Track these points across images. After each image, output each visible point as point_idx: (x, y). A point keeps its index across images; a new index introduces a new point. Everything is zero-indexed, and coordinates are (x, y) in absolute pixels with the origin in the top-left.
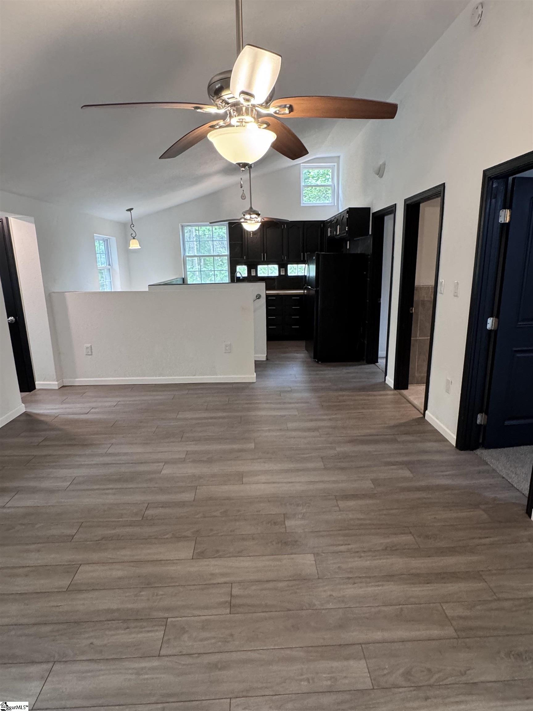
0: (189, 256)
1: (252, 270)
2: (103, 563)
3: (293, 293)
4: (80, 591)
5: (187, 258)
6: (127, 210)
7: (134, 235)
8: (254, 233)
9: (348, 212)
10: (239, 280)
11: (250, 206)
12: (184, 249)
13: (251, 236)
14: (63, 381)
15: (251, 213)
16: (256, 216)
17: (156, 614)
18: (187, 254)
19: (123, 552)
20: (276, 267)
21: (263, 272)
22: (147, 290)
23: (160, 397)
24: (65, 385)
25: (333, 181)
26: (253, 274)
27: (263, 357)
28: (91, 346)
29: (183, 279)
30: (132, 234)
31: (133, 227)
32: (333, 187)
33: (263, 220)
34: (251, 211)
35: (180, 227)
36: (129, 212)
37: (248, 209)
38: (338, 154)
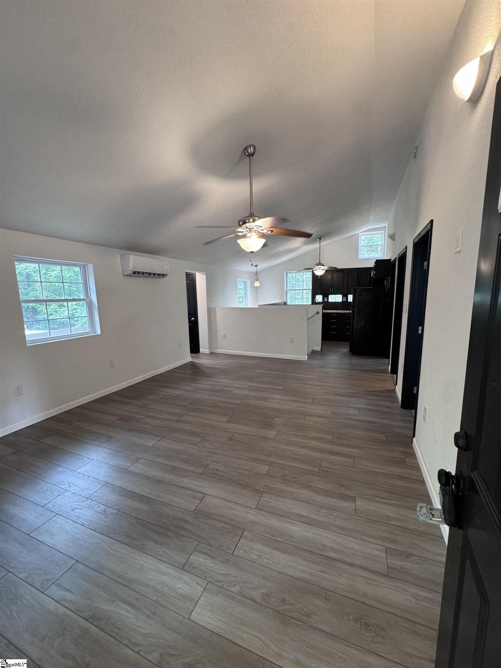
0: (289, 290)
1: (325, 298)
2: (192, 416)
4: (180, 422)
5: (288, 291)
6: (255, 266)
10: (316, 303)
11: (319, 261)
12: (287, 286)
13: (319, 278)
14: (212, 350)
15: (321, 265)
16: (323, 267)
17: (201, 434)
18: (288, 289)
19: (201, 414)
20: (341, 296)
21: (333, 299)
22: (258, 307)
23: (252, 362)
24: (212, 352)
25: (382, 242)
26: (326, 300)
27: (318, 348)
28: (225, 334)
29: (285, 302)
30: (256, 278)
31: (257, 275)
32: (382, 246)
33: (327, 268)
35: (285, 273)
36: (256, 267)
37: (318, 263)
38: (385, 226)
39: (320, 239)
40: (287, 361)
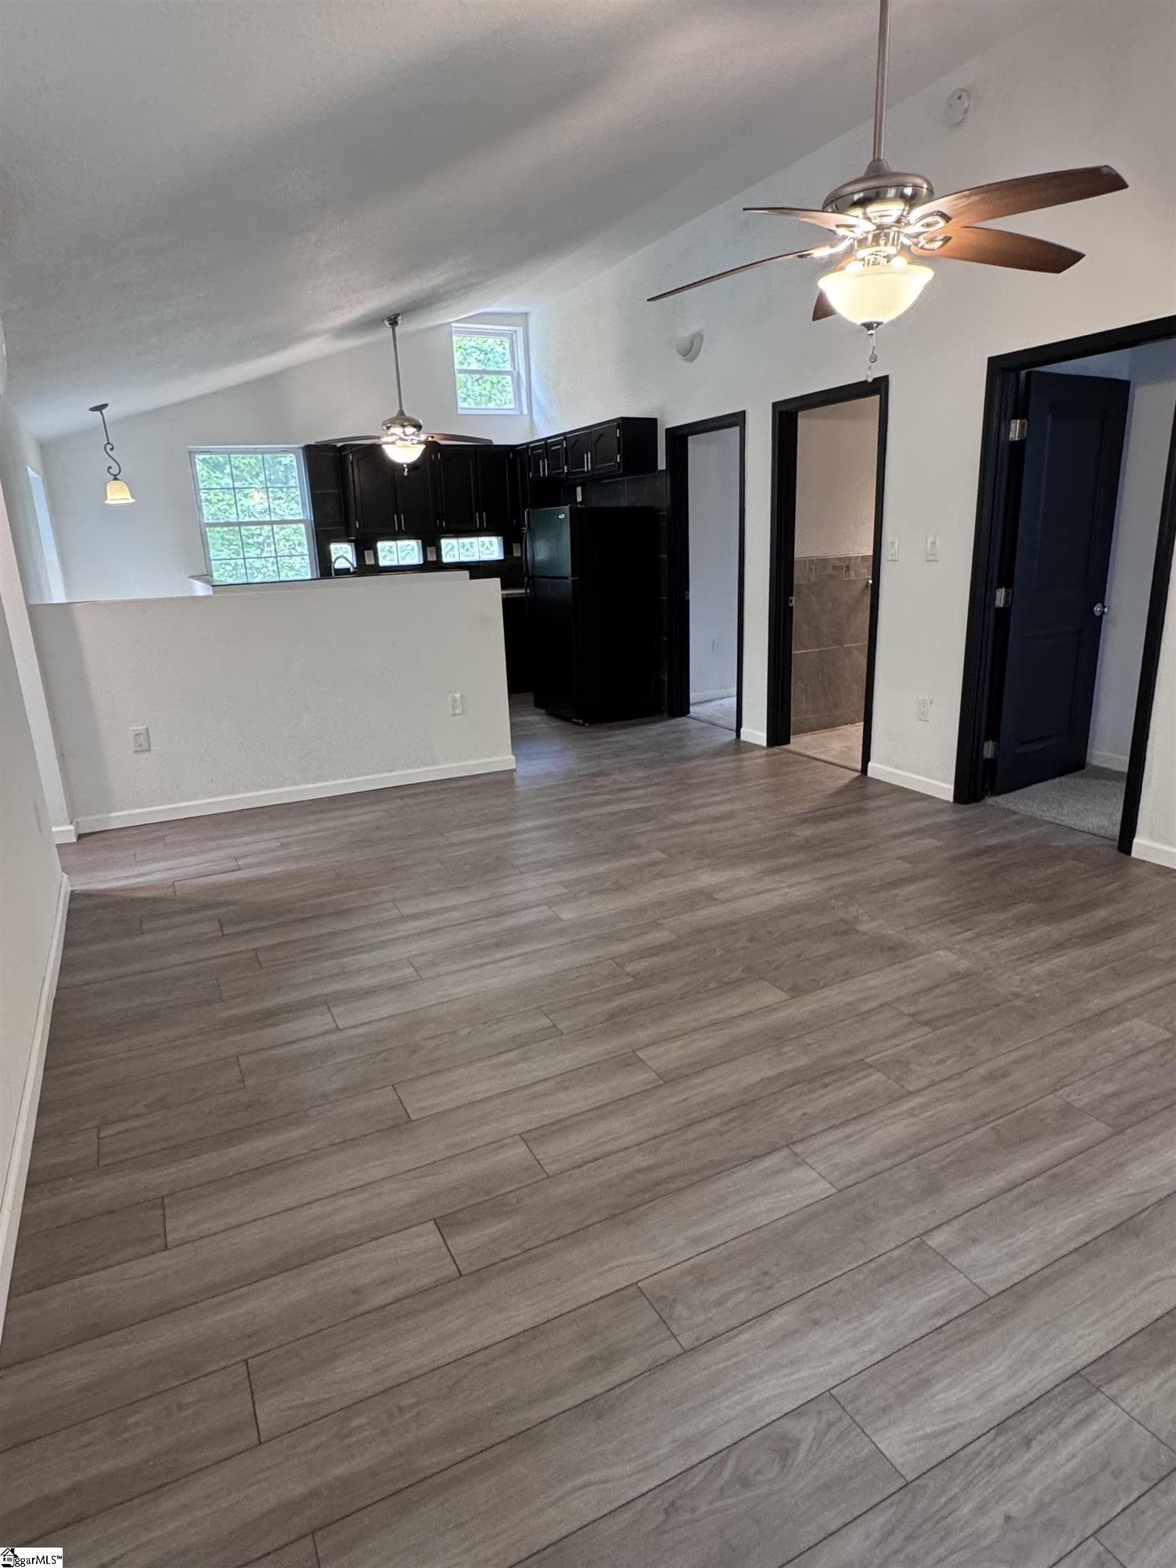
0: (212, 525)
1: (366, 552)
3: (514, 594)
5: (207, 529)
6: (93, 409)
7: (115, 470)
8: (413, 467)
9: (618, 426)
10: (339, 574)
11: (398, 409)
13: (406, 474)
15: (405, 424)
16: (414, 430)
18: (205, 521)
20: (416, 544)
21: (390, 556)
25: (514, 365)
26: (432, 557)
28: (147, 729)
30: (110, 467)
31: (112, 449)
32: (515, 375)
33: (430, 439)
34: (402, 419)
35: (187, 455)
36: (99, 412)
37: (394, 415)
38: (522, 309)
39: (394, 322)
40: (463, 783)
